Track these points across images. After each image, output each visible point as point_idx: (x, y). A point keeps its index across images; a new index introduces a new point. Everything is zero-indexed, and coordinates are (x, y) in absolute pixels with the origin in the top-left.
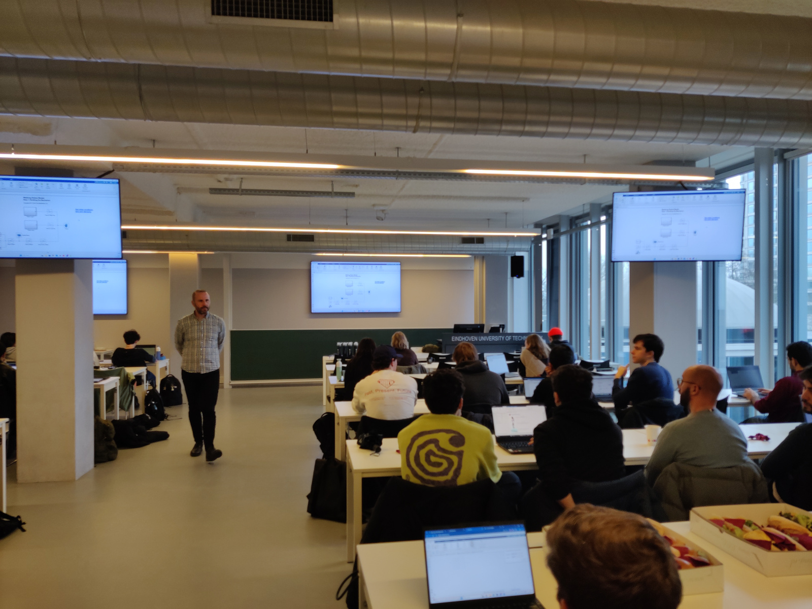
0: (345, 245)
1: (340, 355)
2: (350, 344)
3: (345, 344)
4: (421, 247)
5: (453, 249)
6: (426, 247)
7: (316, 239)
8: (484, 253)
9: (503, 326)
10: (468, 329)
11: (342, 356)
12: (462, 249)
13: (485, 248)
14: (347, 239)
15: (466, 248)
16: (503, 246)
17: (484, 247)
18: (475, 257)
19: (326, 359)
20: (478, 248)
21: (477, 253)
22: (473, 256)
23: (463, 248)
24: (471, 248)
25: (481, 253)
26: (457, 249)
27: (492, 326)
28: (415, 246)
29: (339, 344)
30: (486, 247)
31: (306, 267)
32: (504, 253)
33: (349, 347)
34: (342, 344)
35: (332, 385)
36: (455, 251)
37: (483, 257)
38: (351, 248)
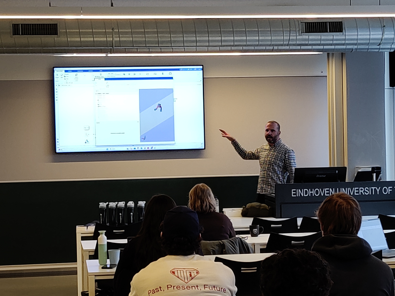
0: (110, 39)
1: (104, 222)
2: (122, 204)
3: (113, 205)
4: (237, 41)
5: (290, 43)
6: (246, 41)
7: (60, 30)
8: (344, 47)
9: (378, 170)
10: (318, 176)
11: (108, 224)
12: (307, 42)
13: (345, 40)
14: (113, 29)
15: (312, 40)
16: (376, 35)
17: (344, 37)
18: (328, 54)
19: (81, 230)
20: (333, 40)
21: (333, 47)
22: (326, 53)
23: (308, 40)
24: (321, 40)
25: (337, 47)
26: (298, 42)
27: (360, 170)
28: (226, 38)
29: (103, 205)
30: (347, 37)
31: (45, 77)
32: (378, 47)
33: (118, 209)
34: (108, 205)
35: (92, 274)
36: (294, 45)
37: (342, 55)
38: (120, 43)
